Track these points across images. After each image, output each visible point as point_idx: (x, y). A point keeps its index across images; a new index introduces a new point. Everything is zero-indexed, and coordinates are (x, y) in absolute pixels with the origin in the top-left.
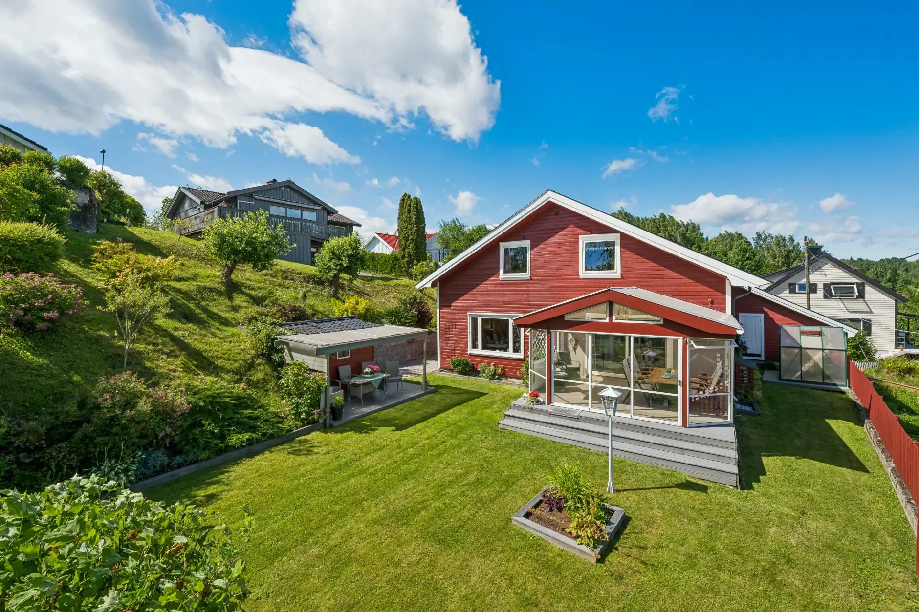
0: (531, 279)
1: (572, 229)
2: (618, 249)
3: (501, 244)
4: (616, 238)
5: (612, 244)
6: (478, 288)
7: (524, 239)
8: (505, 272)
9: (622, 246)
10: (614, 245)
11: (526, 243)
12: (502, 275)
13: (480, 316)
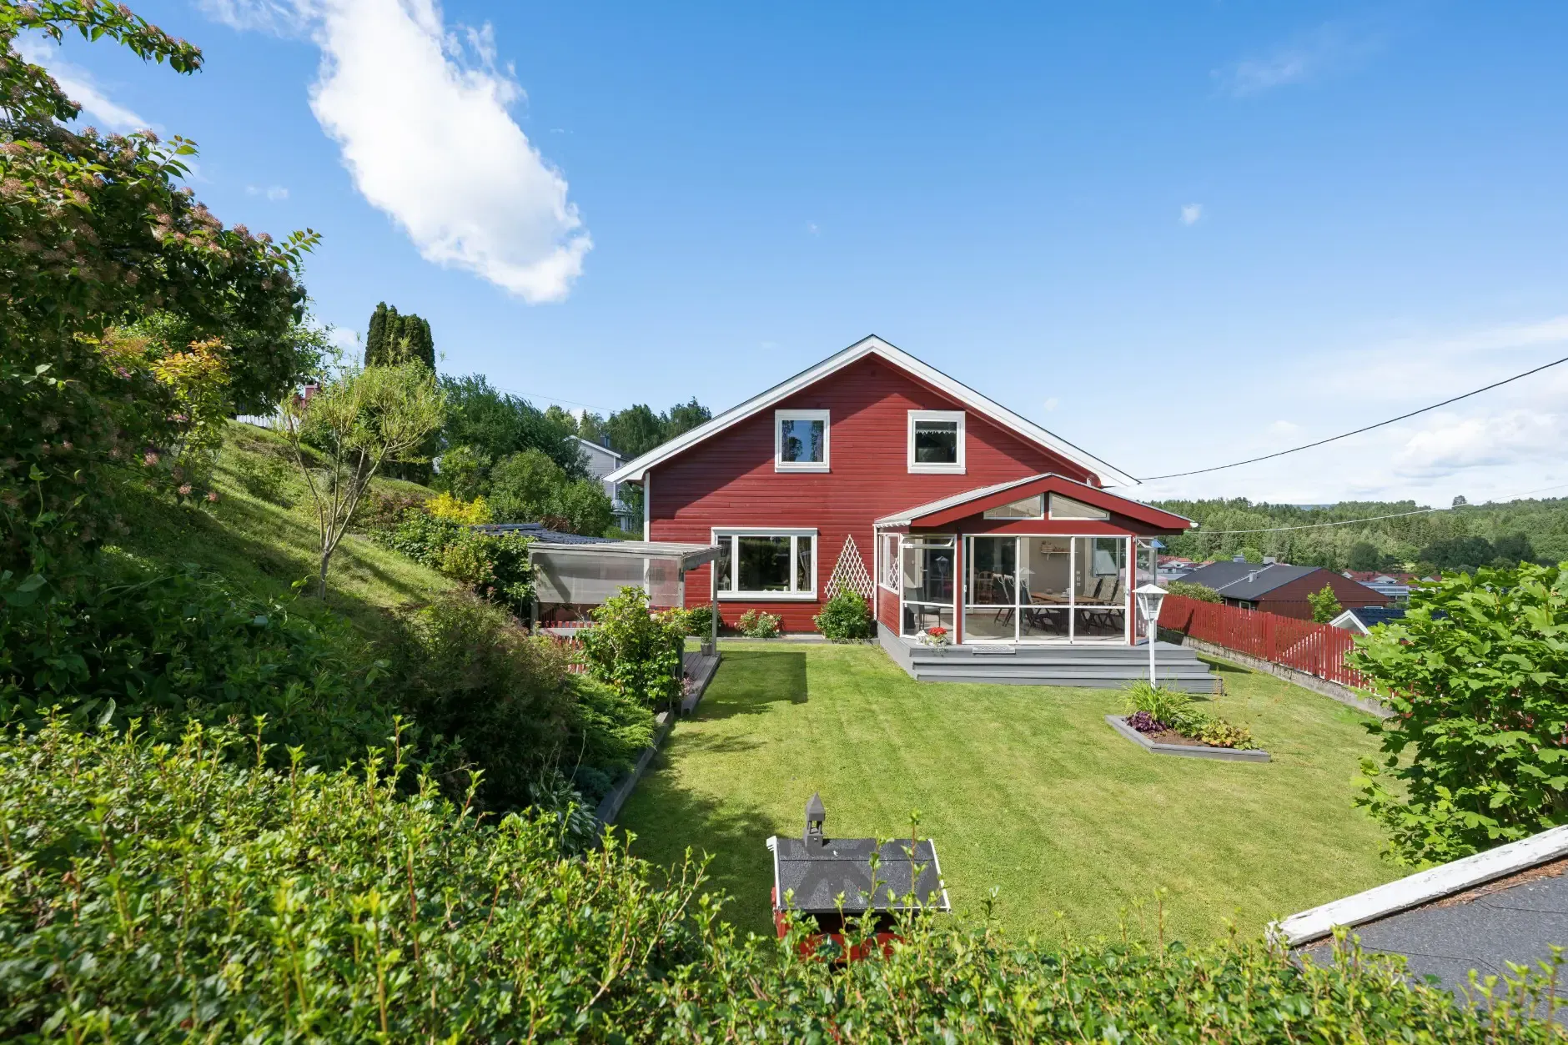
0: (831, 472)
1: (894, 399)
2: (961, 435)
3: (778, 413)
4: (958, 417)
5: (954, 426)
6: (731, 485)
7: (818, 407)
8: (784, 459)
9: (968, 430)
10: (955, 429)
11: (824, 415)
12: (779, 464)
13: (735, 532)
